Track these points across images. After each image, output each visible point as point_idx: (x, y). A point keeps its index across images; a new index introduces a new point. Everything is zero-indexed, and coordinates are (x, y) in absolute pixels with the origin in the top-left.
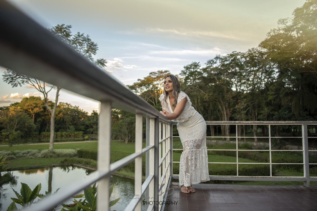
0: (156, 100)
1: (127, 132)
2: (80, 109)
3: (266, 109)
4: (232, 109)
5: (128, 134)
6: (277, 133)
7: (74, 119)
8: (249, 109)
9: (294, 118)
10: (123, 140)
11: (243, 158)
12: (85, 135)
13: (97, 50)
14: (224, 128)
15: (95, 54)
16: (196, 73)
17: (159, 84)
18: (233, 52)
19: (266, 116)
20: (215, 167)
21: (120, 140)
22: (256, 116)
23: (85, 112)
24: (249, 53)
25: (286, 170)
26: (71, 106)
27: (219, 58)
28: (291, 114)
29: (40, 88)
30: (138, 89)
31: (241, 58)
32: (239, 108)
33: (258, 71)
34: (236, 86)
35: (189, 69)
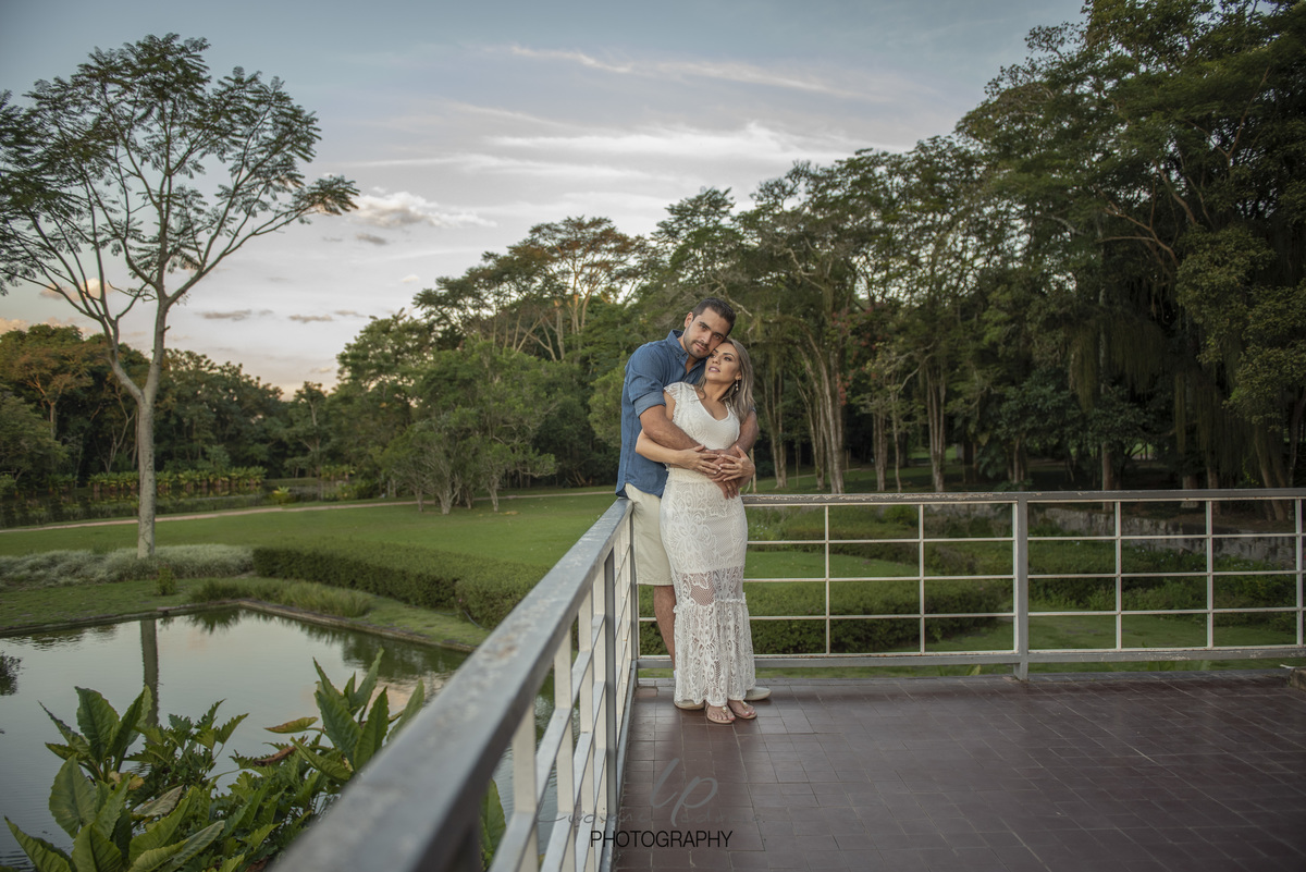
0: (560, 338)
1: (445, 468)
2: (248, 376)
3: (976, 376)
4: (851, 374)
5: (452, 476)
6: (1016, 465)
7: (222, 417)
8: (916, 376)
9: (1074, 409)
10: (430, 498)
11: (891, 559)
12: (274, 482)
13: (317, 140)
14: (822, 446)
15: (308, 160)
16: (717, 234)
17: (569, 273)
18: (857, 153)
19: (976, 403)
20: (786, 598)
21: (419, 502)
22: (942, 401)
23: (271, 388)
24: (918, 157)
25: (1038, 603)
26: (209, 365)
27: (806, 176)
28: (1066, 394)
29: (88, 301)
30: (484, 293)
31: (891, 174)
32: (879, 372)
33: (951, 226)
34: (870, 283)
35: (689, 218)
